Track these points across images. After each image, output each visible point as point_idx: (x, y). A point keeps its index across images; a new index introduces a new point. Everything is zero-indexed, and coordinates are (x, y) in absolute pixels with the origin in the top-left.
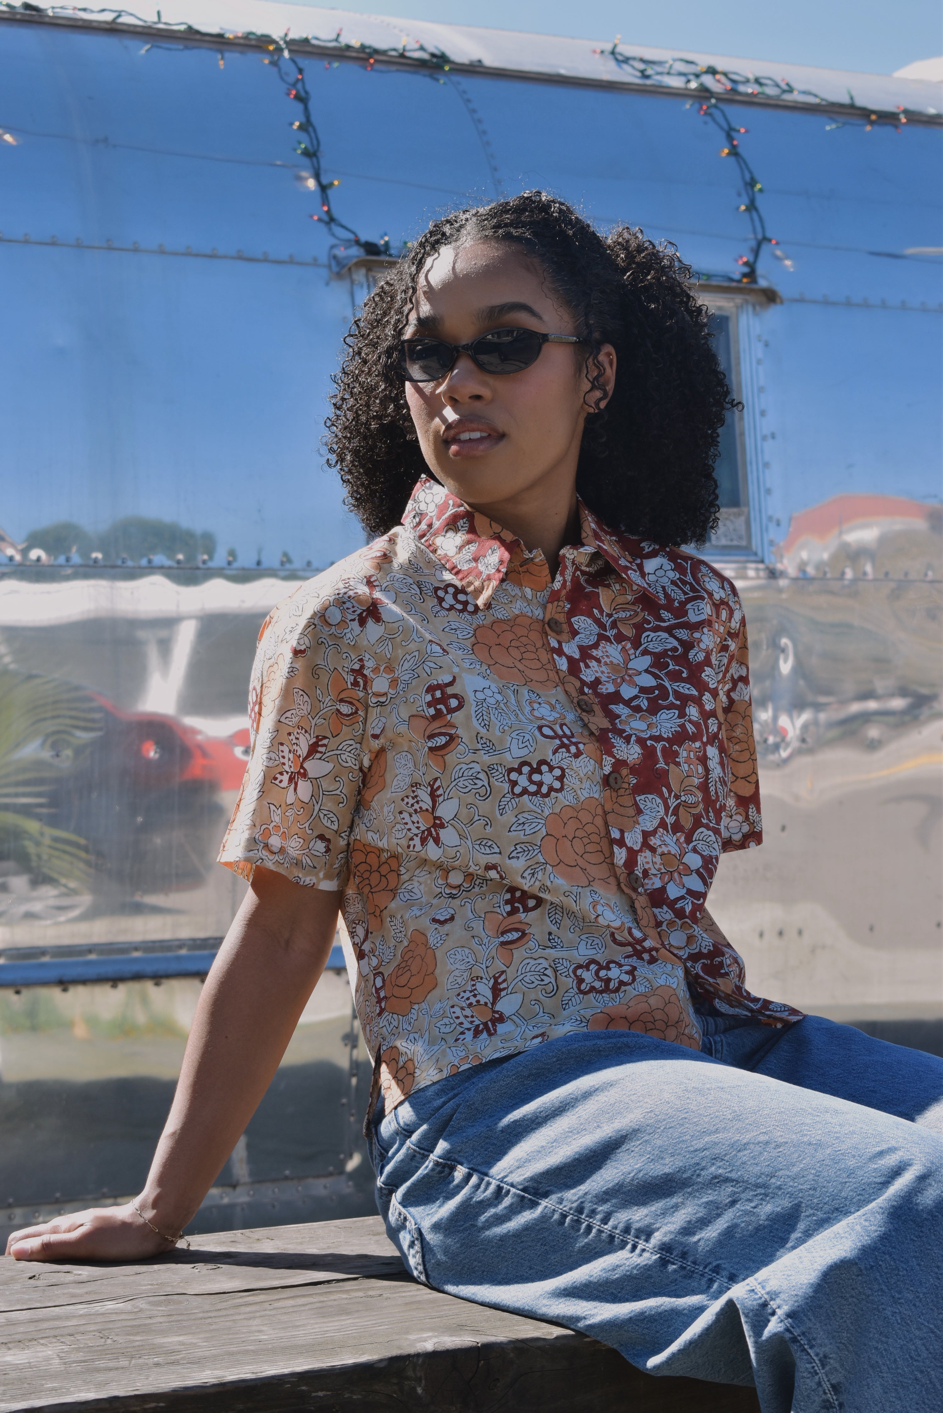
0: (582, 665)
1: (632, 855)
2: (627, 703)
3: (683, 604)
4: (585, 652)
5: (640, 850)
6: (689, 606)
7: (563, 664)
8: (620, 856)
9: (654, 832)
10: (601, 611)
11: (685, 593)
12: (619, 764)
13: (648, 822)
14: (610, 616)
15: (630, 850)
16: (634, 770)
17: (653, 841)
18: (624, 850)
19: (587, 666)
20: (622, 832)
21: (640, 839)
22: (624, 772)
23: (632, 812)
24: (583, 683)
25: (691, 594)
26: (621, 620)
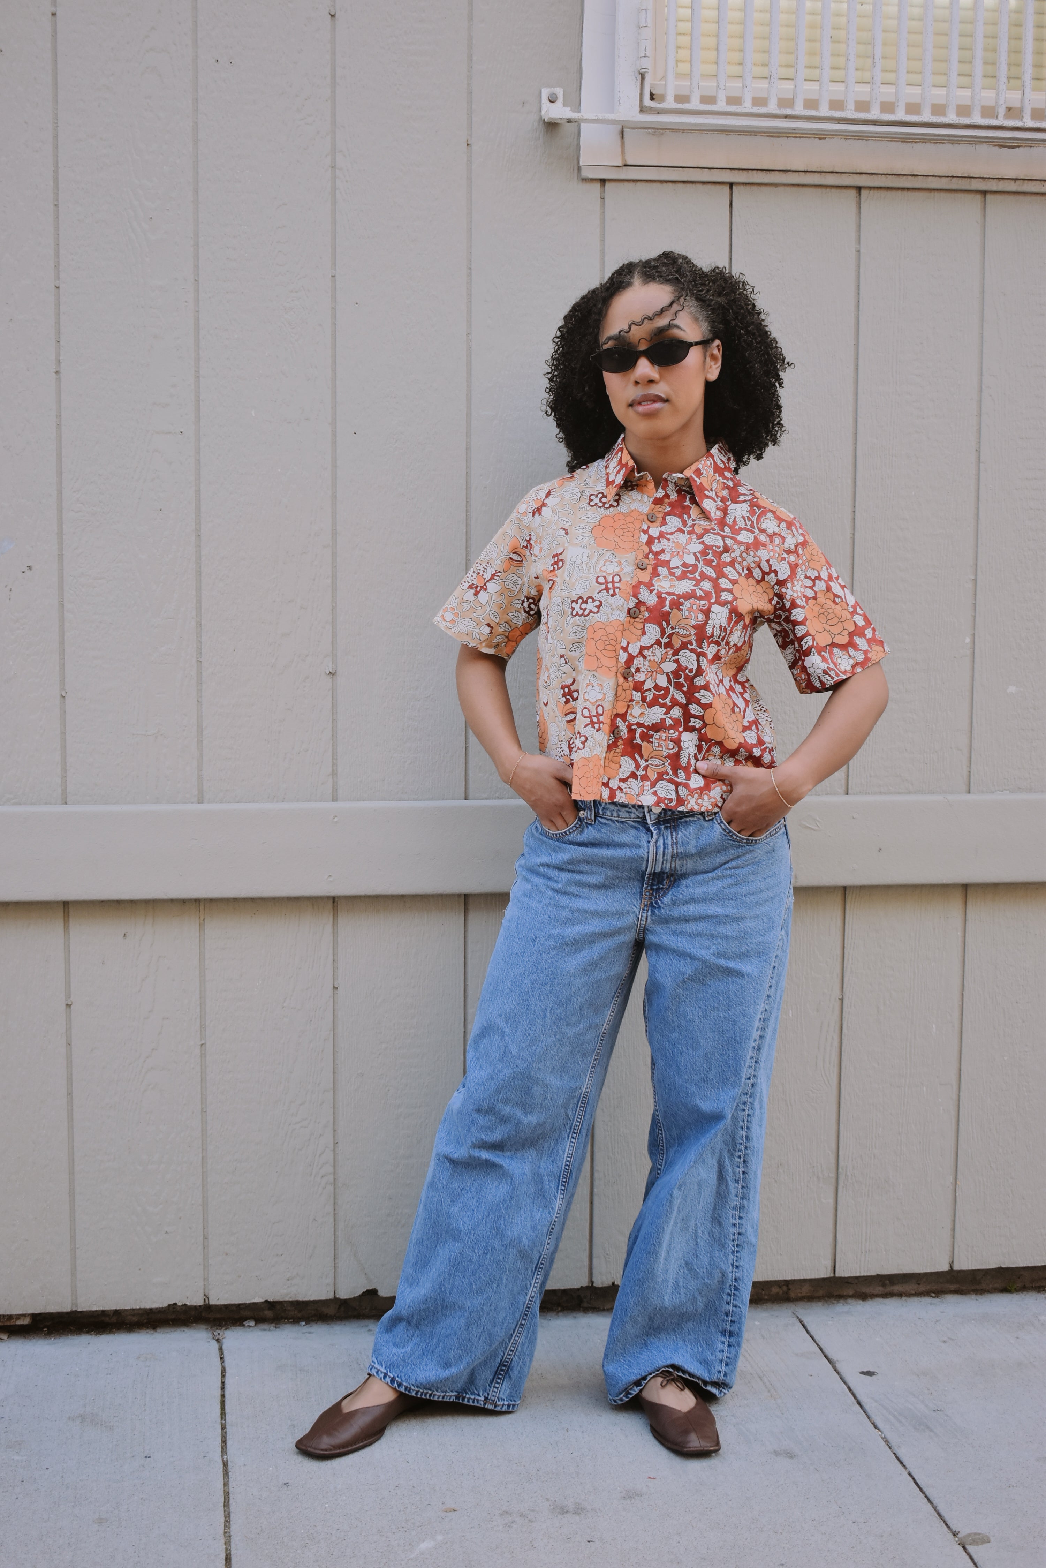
0: (656, 541)
1: (631, 659)
2: (669, 569)
3: (741, 529)
4: (662, 535)
5: (637, 656)
6: (743, 532)
7: (644, 538)
8: (623, 656)
9: (648, 648)
10: (689, 517)
11: (746, 524)
12: (640, 603)
13: (646, 641)
14: (694, 520)
15: (630, 655)
16: (648, 609)
17: (645, 652)
18: (626, 654)
19: (659, 542)
20: (628, 643)
21: (638, 650)
22: (643, 609)
23: (639, 632)
24: (651, 551)
25: (749, 527)
26: (699, 525)
